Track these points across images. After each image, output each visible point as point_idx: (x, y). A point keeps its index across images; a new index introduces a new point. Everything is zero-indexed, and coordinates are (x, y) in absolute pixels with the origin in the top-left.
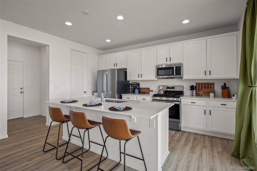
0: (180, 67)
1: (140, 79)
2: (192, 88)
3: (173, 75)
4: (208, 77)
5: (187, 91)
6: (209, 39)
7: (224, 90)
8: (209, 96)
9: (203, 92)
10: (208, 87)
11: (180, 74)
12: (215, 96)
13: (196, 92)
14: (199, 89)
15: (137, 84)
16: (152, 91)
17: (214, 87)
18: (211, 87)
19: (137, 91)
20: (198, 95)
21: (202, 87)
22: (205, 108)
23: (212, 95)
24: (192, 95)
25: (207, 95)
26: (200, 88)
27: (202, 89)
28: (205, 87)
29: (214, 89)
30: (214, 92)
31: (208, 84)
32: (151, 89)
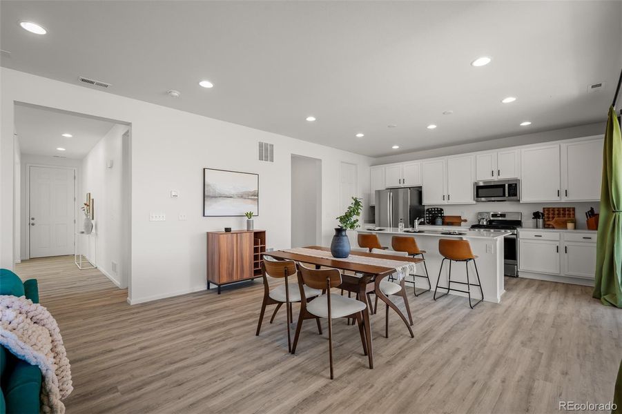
0: (516, 184)
1: (446, 202)
2: (536, 215)
3: (504, 195)
4: (564, 199)
5: (528, 221)
6: (564, 144)
7: (590, 217)
8: (566, 228)
9: (556, 222)
10: (564, 214)
11: (516, 195)
12: (575, 228)
13: (544, 221)
14: (548, 218)
15: (438, 211)
16: (465, 221)
17: (574, 214)
18: (569, 214)
19: (439, 221)
20: (546, 226)
21: (553, 214)
22: (558, 244)
23: (570, 225)
24: (537, 227)
25: (563, 226)
26: (551, 216)
27: (553, 218)
28: (559, 214)
29: (574, 217)
30: (574, 222)
31: (564, 209)
32: (462, 219)
